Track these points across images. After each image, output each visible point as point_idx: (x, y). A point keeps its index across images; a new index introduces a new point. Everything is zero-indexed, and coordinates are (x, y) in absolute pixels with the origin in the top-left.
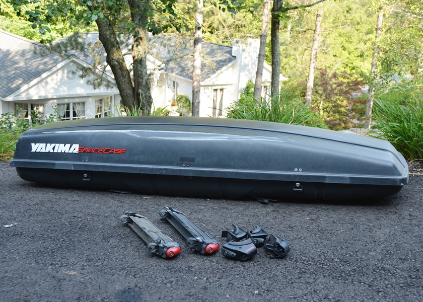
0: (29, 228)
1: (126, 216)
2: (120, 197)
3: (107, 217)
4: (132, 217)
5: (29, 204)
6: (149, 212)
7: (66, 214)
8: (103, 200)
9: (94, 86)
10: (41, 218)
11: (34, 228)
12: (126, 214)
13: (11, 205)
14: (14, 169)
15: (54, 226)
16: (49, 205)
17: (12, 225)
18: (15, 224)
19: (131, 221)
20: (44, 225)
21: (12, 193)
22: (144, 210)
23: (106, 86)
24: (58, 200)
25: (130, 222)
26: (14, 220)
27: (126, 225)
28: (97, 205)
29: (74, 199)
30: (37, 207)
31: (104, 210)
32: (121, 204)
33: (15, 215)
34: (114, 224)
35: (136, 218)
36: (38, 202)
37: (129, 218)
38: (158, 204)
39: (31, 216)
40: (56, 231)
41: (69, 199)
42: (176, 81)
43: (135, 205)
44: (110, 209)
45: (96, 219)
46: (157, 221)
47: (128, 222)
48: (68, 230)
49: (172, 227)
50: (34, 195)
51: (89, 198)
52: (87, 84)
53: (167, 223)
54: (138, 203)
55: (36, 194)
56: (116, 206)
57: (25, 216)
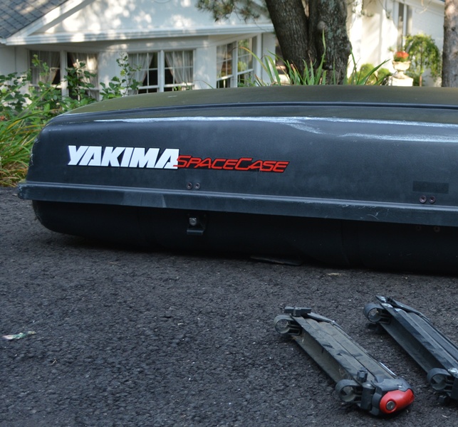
0: (61, 343)
1: (287, 317)
2: (273, 274)
3: (242, 319)
4: (300, 320)
5: (61, 287)
6: (340, 308)
7: (148, 310)
8: (234, 278)
9: (216, 12)
10: (88, 319)
11: (73, 343)
12: (287, 312)
13: (19, 288)
14: (28, 204)
15: (120, 339)
16: (107, 289)
17: (21, 335)
18: (30, 332)
19: (298, 329)
20: (97, 336)
21: (22, 261)
22: (329, 304)
23: (242, 12)
24: (128, 278)
25: (295, 332)
26: (28, 322)
27: (287, 339)
28: (220, 291)
29: (165, 276)
30: (80, 292)
31: (236, 301)
32: (276, 289)
33: (29, 311)
34: (260, 334)
35: (310, 321)
36: (83, 282)
37: (294, 323)
38: (360, 289)
39: (65, 314)
40: (124, 351)
41: (154, 277)
42: (406, 3)
43: (307, 291)
44: (250, 300)
45: (218, 323)
46: (358, 330)
47: (290, 331)
48: (151, 348)
49: (393, 343)
50: (73, 266)
51: (201, 274)
52: (199, 7)
53: (383, 333)
54: (314, 287)
55: (77, 264)
56: (264, 294)
57: (52, 314)
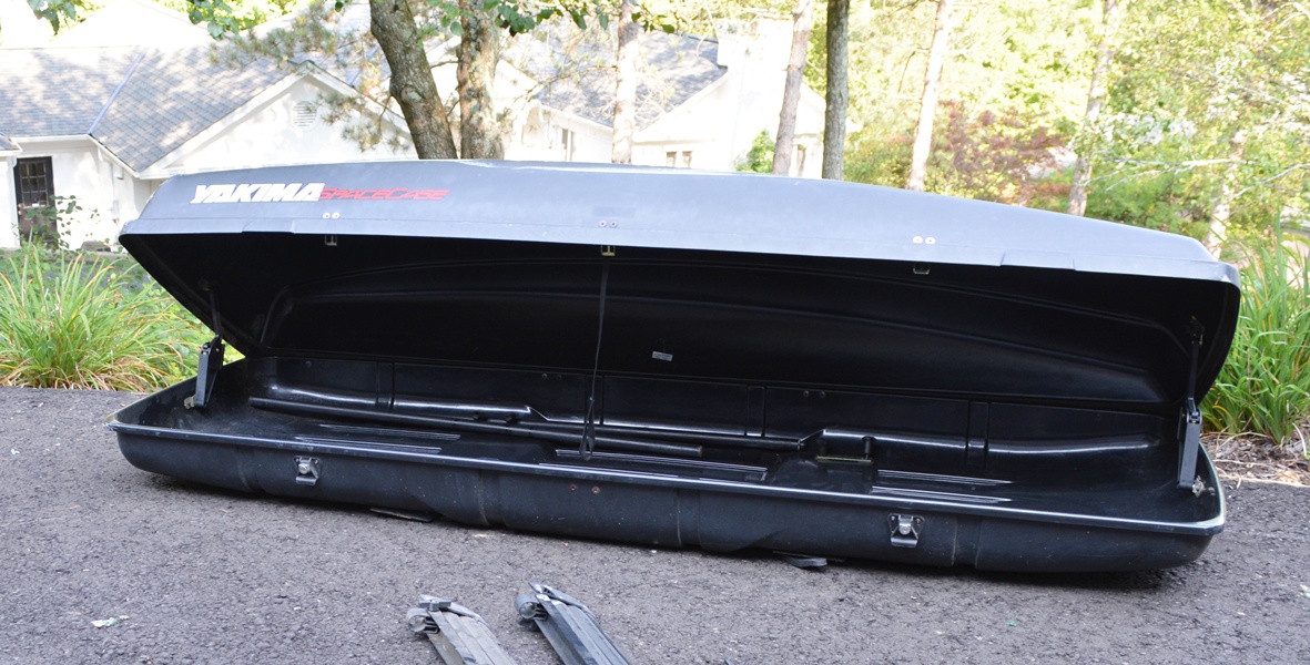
0: (157, 633)
1: (423, 612)
2: (410, 533)
3: (369, 602)
4: (437, 616)
5: (163, 547)
6: (487, 588)
7: (260, 585)
8: (363, 539)
9: (362, 143)
10: (191, 597)
11: (171, 635)
12: (422, 606)
13: (116, 548)
15: (225, 629)
16: (215, 553)
17: (111, 621)
18: (122, 617)
19: (435, 628)
20: (199, 624)
21: (121, 507)
22: (474, 581)
23: (391, 143)
24: (241, 536)
25: (433, 629)
26: (121, 600)
27: (423, 637)
28: (345, 558)
29: (283, 534)
30: (183, 556)
31: (365, 574)
32: (411, 557)
33: (124, 582)
34: (390, 628)
35: (449, 616)
36: (188, 540)
37: (430, 619)
38: (512, 559)
39: (165, 588)
40: (230, 648)
41: (271, 534)
42: (571, 129)
43: (449, 561)
44: (381, 574)
45: (341, 609)
46: (507, 624)
47: (426, 629)
48: (261, 644)
49: (550, 648)
50: (178, 516)
51: (325, 531)
52: (344, 137)
53: (537, 630)
54: (457, 556)
55: (184, 512)
56: (398, 565)
57: (149, 588)
